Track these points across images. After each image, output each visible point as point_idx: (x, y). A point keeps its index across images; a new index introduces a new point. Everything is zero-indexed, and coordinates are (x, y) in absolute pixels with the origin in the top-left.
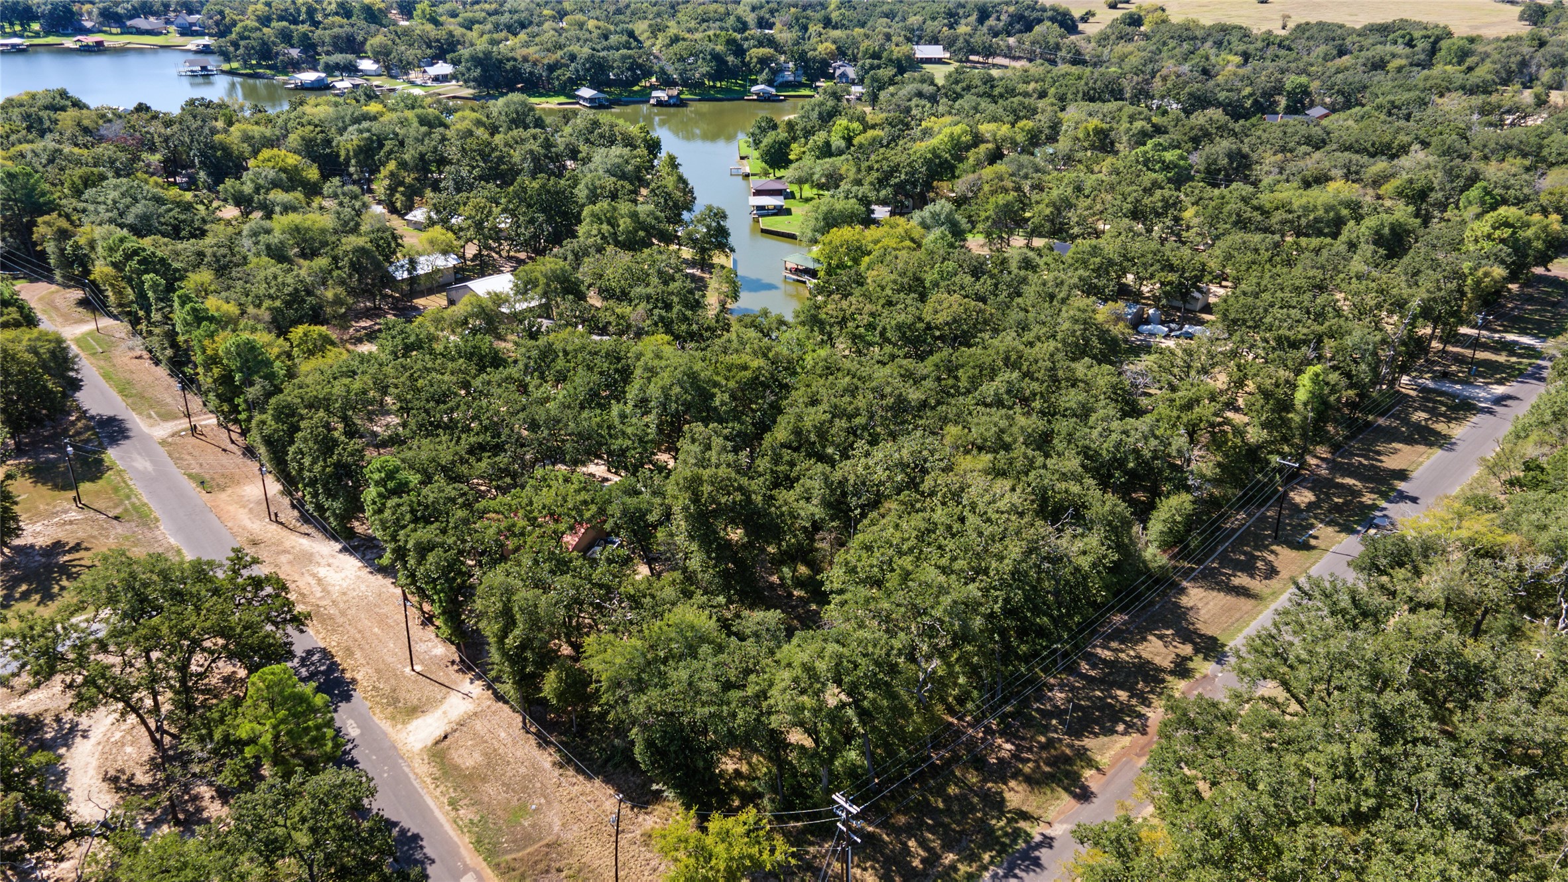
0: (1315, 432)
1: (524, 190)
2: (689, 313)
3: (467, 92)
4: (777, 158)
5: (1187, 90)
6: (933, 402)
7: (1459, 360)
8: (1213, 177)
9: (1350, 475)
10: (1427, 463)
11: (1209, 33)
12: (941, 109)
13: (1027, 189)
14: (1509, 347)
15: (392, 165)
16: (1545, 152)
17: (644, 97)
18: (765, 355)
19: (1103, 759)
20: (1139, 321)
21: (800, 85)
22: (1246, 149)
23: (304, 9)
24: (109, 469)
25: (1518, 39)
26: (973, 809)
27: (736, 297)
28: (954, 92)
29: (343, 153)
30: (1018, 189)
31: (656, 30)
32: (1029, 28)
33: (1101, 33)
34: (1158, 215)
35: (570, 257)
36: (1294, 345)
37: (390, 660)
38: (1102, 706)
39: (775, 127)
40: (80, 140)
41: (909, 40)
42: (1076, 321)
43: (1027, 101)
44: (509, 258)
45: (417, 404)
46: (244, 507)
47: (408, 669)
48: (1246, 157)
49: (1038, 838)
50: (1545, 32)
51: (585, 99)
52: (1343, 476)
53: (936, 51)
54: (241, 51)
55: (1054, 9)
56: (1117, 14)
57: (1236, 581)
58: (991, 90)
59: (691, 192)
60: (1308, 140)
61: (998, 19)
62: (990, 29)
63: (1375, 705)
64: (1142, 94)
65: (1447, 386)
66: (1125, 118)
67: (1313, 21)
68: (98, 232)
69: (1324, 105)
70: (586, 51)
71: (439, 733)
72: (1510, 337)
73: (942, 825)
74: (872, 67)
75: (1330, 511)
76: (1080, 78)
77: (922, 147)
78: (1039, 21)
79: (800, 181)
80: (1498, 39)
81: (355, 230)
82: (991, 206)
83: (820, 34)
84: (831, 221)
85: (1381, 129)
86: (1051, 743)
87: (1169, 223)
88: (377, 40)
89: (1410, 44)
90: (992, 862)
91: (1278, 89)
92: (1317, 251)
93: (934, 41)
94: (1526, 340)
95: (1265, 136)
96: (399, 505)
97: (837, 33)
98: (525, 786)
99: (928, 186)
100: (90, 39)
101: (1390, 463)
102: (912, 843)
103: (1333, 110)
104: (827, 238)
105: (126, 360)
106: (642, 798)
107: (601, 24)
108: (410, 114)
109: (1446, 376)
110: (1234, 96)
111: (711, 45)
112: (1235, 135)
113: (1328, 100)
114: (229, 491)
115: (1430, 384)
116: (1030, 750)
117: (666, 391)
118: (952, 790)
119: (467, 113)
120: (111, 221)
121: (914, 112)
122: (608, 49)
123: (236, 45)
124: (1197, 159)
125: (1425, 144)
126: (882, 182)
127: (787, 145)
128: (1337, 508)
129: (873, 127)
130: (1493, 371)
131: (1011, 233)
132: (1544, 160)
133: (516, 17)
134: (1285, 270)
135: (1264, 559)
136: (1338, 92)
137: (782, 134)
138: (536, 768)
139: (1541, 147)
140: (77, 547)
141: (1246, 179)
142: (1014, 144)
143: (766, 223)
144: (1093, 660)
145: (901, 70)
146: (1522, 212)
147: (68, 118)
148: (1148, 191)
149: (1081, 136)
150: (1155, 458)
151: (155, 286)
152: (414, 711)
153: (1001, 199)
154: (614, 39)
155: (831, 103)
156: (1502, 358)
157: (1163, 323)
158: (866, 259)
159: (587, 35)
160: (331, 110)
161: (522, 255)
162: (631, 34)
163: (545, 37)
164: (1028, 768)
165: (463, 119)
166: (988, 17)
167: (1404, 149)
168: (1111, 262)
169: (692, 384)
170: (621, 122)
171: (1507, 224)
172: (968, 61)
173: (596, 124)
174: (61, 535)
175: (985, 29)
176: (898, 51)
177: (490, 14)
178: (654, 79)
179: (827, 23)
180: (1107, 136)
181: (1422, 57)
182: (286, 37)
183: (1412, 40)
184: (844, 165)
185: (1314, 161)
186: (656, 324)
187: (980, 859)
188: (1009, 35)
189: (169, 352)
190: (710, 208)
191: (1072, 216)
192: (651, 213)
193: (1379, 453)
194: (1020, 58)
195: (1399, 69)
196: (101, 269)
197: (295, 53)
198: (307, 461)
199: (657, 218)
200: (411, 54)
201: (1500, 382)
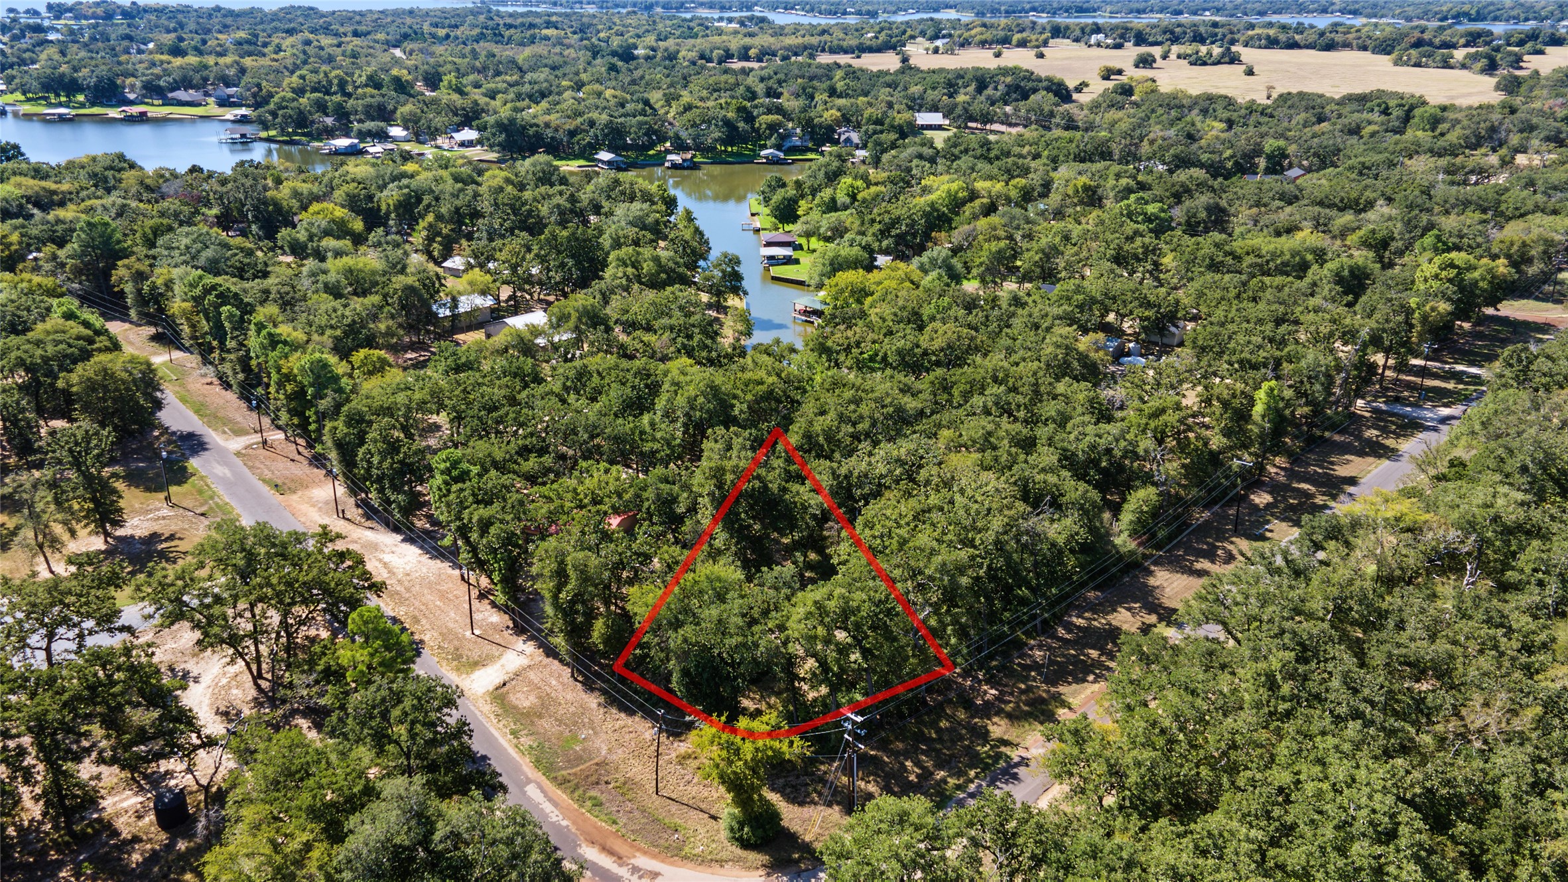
0: (1272, 442)
1: (555, 237)
2: (709, 342)
3: (493, 156)
4: (786, 213)
5: (1172, 151)
6: (928, 411)
7: (1410, 386)
8: (1192, 228)
9: (1305, 481)
10: (1375, 472)
11: (1195, 101)
12: (940, 168)
13: (1019, 238)
14: (1458, 377)
15: (430, 218)
16: (1503, 207)
17: (659, 160)
18: (778, 375)
19: (1074, 701)
20: (1120, 354)
21: (808, 150)
22: (1224, 203)
23: (336, 81)
24: (193, 475)
25: (1489, 108)
26: (962, 738)
27: (749, 334)
28: (953, 152)
29: (384, 207)
30: (1010, 238)
31: (669, 99)
32: (1025, 97)
33: (1093, 101)
34: (1138, 260)
35: (598, 296)
36: (1255, 367)
37: (451, 625)
38: (1076, 661)
39: (784, 185)
40: (145, 196)
41: (910, 108)
42: (1058, 347)
43: (1020, 161)
44: (540, 301)
45: (470, 413)
46: (313, 506)
47: (468, 633)
48: (1223, 211)
49: (1016, 759)
50: (1518, 101)
51: (603, 162)
52: (1299, 482)
53: (936, 118)
54: (279, 120)
55: (1049, 79)
56: (1110, 84)
57: (1198, 566)
58: (987, 153)
59: (707, 242)
60: (1282, 197)
61: (996, 89)
62: (988, 98)
63: (1295, 633)
64: (1129, 156)
65: (1398, 409)
66: (1112, 177)
67: (1294, 91)
68: (176, 272)
69: (1300, 166)
70: (604, 118)
71: (499, 681)
72: (1459, 368)
73: (935, 750)
74: (875, 132)
75: (1285, 510)
76: (1071, 141)
77: (921, 202)
78: (1035, 91)
79: (808, 235)
80: (1470, 108)
81: (403, 271)
82: (985, 253)
83: (826, 103)
84: (836, 266)
85: (1350, 187)
86: (1029, 689)
87: (1149, 267)
88: (407, 109)
89: (1386, 112)
90: (977, 777)
91: (1258, 152)
92: (1280, 289)
93: (934, 108)
94: (1474, 370)
95: (1240, 192)
96: (462, 490)
97: (841, 102)
98: (574, 722)
99: (927, 237)
100: (135, 110)
101: (1342, 471)
102: (908, 764)
103: (1309, 170)
104: (834, 281)
105: (198, 386)
106: (677, 728)
107: (618, 93)
108: (444, 173)
109: (1397, 400)
110: (1216, 158)
111: (723, 112)
112: (1214, 191)
113: (1305, 163)
114: (300, 493)
115: (1383, 407)
116: (1012, 694)
117: (691, 401)
118: (944, 724)
119: (497, 172)
120: (186, 263)
121: (914, 172)
122: (625, 115)
123: (274, 114)
124: (1178, 213)
125: (1390, 200)
126: (884, 233)
127: (796, 202)
128: (1292, 508)
129: (876, 184)
130: (1442, 397)
131: (1004, 279)
132: (1502, 214)
133: (536, 87)
134: (1251, 305)
135: (1224, 548)
136: (1315, 154)
137: (791, 192)
138: (584, 708)
139: (1499, 203)
140: (172, 537)
141: (1223, 231)
142: (1009, 200)
143: (777, 271)
144: (1069, 627)
145: (903, 136)
146: (1471, 257)
147: (129, 176)
148: (1130, 239)
149: (1070, 192)
150: (1124, 457)
151: (231, 316)
152: (476, 665)
153: (994, 246)
154: (629, 107)
155: (836, 164)
156: (1450, 385)
157: (1142, 356)
158: (870, 299)
159: (605, 103)
160: (371, 170)
161: (551, 298)
162: (647, 103)
163: (564, 106)
164: (1009, 708)
165: (495, 177)
166: (986, 87)
167: (1370, 204)
168: (1093, 301)
169: (714, 396)
170: (640, 180)
171: (1452, 265)
172: (967, 127)
173: (617, 182)
174: (156, 527)
175: (983, 98)
176: (901, 117)
177: (511, 85)
178: (668, 144)
179: (833, 92)
180: (1095, 192)
181: (1397, 124)
182: (322, 107)
183: (1387, 108)
184: (847, 217)
185: (1286, 214)
186: (679, 351)
187: (966, 774)
188: (1006, 104)
189: (241, 376)
190: (725, 255)
191: (1061, 262)
192: (671, 259)
193: (1332, 463)
194: (1016, 125)
195: (1373, 135)
196: (177, 305)
197: (329, 121)
198: (376, 460)
199: (676, 263)
200: (438, 121)
201: (1446, 405)
